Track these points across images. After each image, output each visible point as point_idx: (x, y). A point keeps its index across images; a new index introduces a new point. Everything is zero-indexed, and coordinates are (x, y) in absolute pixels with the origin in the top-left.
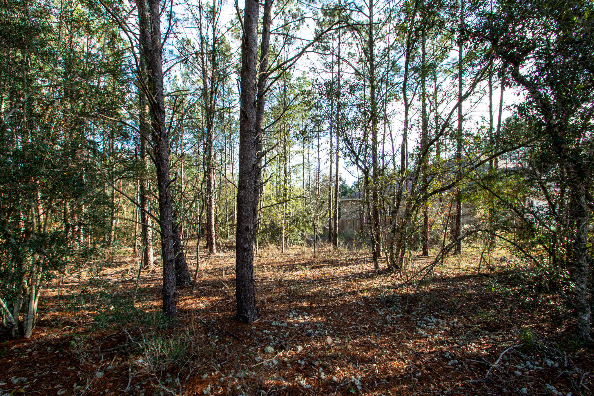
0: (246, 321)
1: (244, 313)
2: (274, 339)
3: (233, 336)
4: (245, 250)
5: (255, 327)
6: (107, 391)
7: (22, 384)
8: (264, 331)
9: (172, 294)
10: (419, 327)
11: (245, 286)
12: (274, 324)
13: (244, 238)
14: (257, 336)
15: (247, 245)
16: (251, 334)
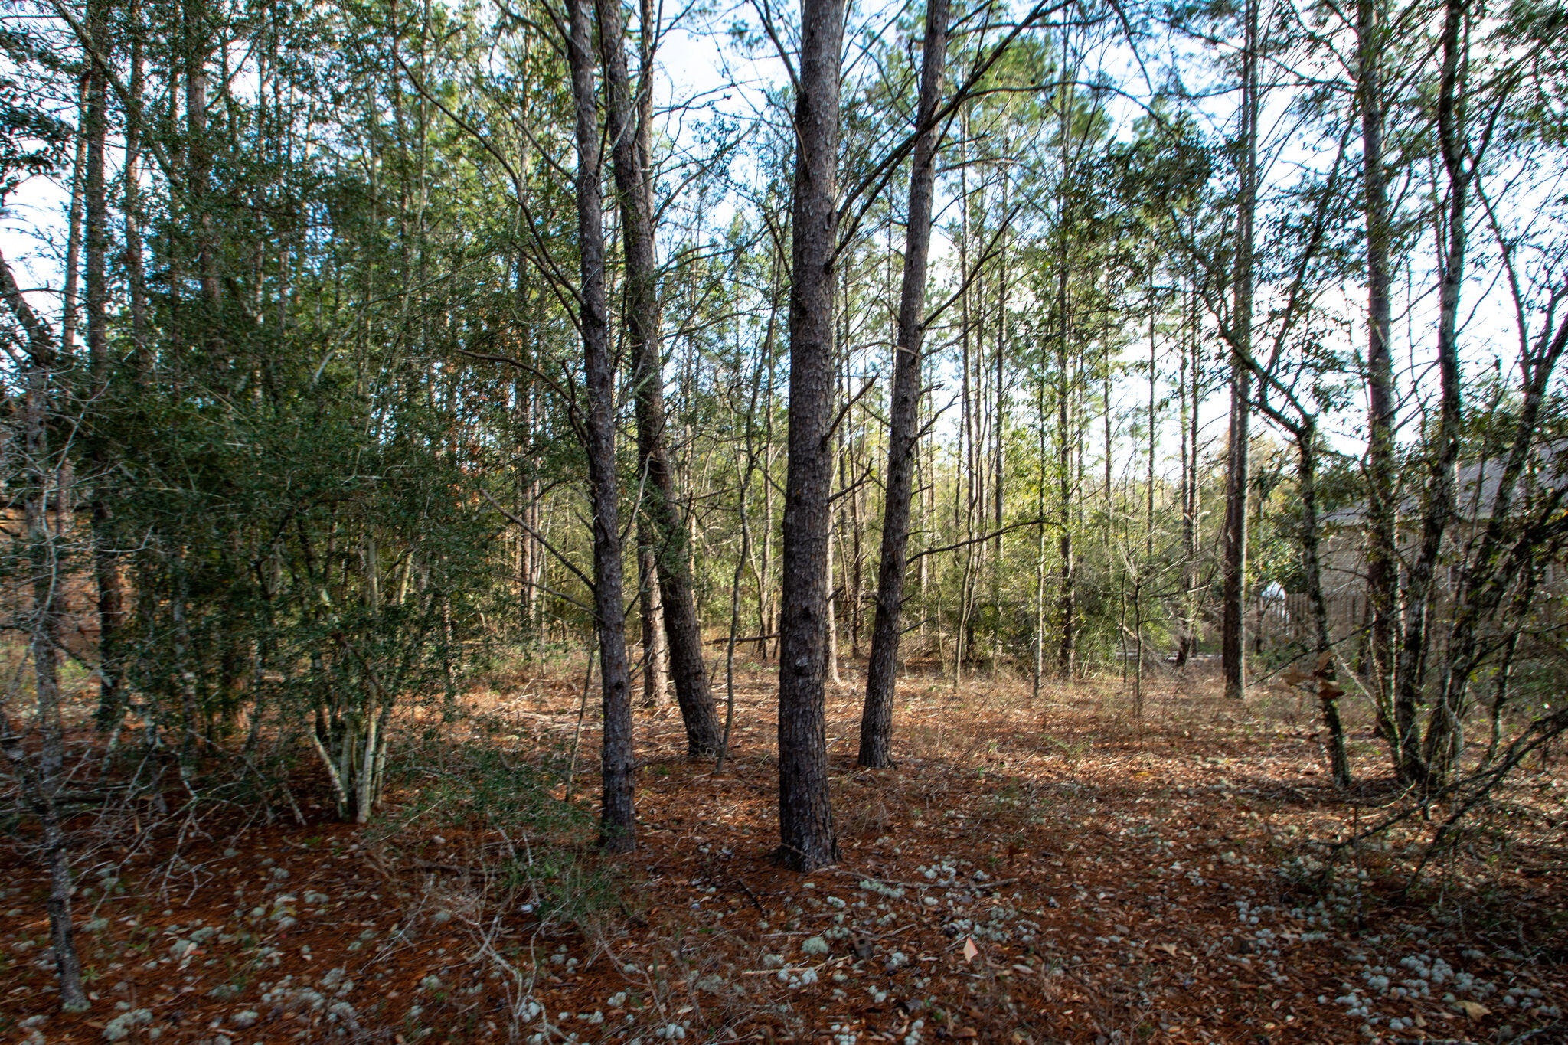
0: (797, 865)
1: (793, 843)
2: (847, 923)
3: (749, 895)
4: (800, 672)
5: (811, 885)
6: (441, 951)
7: (317, 905)
8: (830, 899)
9: (621, 767)
10: (1359, 981)
11: (797, 771)
12: (865, 884)
13: (796, 640)
14: (807, 906)
15: (805, 659)
16: (794, 900)
